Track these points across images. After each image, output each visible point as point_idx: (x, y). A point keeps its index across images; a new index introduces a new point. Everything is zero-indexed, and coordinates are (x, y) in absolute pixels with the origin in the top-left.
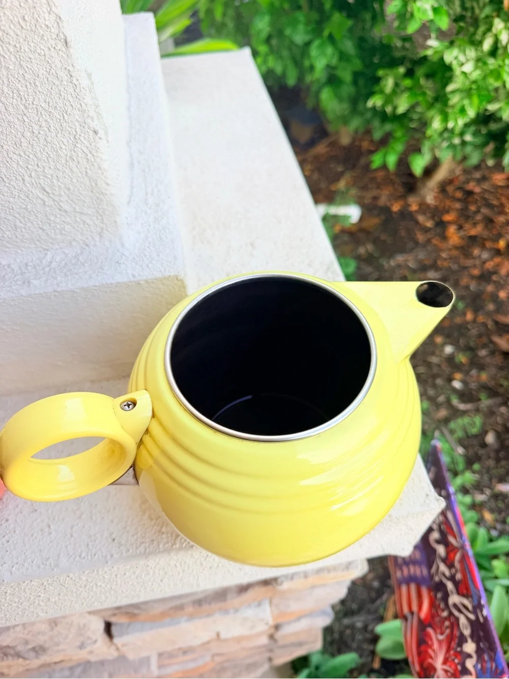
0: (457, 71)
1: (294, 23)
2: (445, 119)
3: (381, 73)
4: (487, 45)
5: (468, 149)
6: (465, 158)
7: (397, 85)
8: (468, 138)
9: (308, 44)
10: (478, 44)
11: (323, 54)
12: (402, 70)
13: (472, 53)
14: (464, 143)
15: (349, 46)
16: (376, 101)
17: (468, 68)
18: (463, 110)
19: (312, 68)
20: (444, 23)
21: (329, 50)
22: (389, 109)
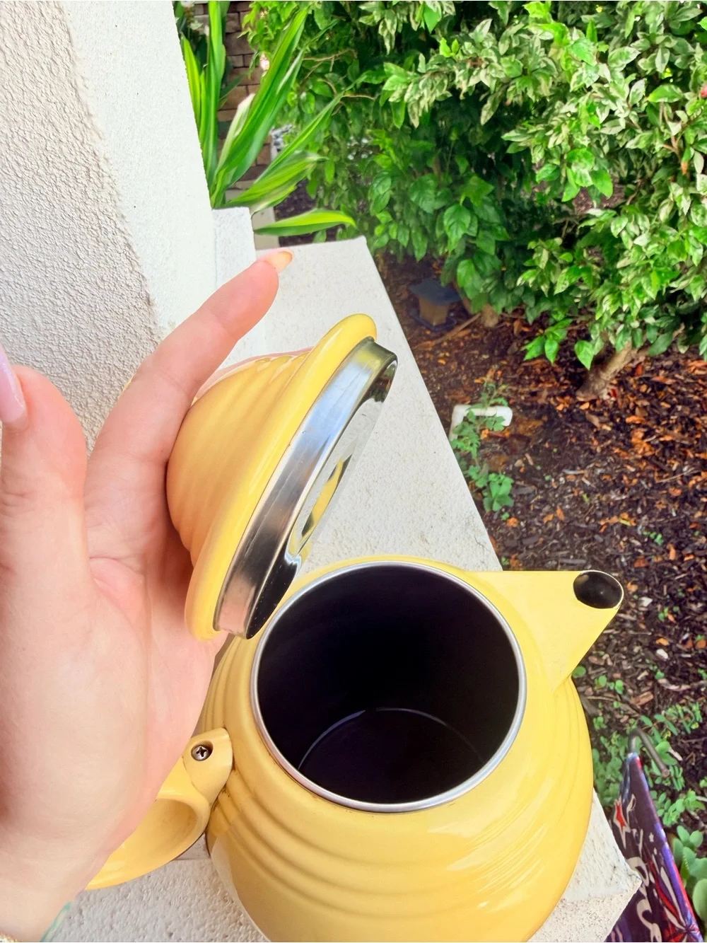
0: (628, 243)
1: (422, 187)
2: (619, 298)
3: (532, 245)
4: (664, 213)
5: (651, 334)
6: (647, 345)
7: (552, 258)
8: (650, 320)
9: (439, 212)
10: (651, 212)
11: (459, 222)
12: (558, 241)
13: (645, 223)
14: (644, 327)
15: (491, 213)
16: (528, 278)
17: (642, 241)
18: (639, 289)
19: (445, 239)
20: (607, 189)
21: (467, 219)
22: (544, 288)
